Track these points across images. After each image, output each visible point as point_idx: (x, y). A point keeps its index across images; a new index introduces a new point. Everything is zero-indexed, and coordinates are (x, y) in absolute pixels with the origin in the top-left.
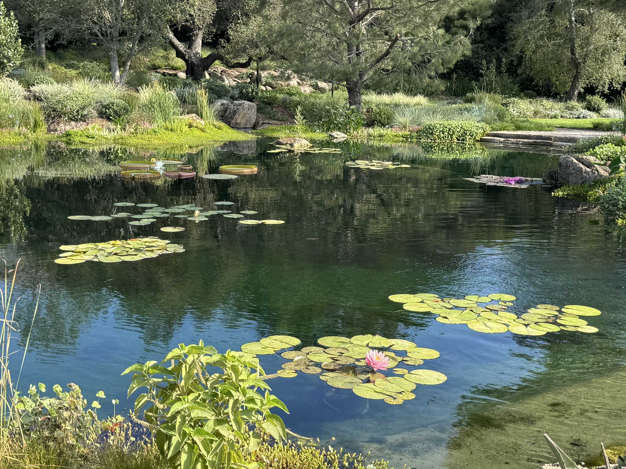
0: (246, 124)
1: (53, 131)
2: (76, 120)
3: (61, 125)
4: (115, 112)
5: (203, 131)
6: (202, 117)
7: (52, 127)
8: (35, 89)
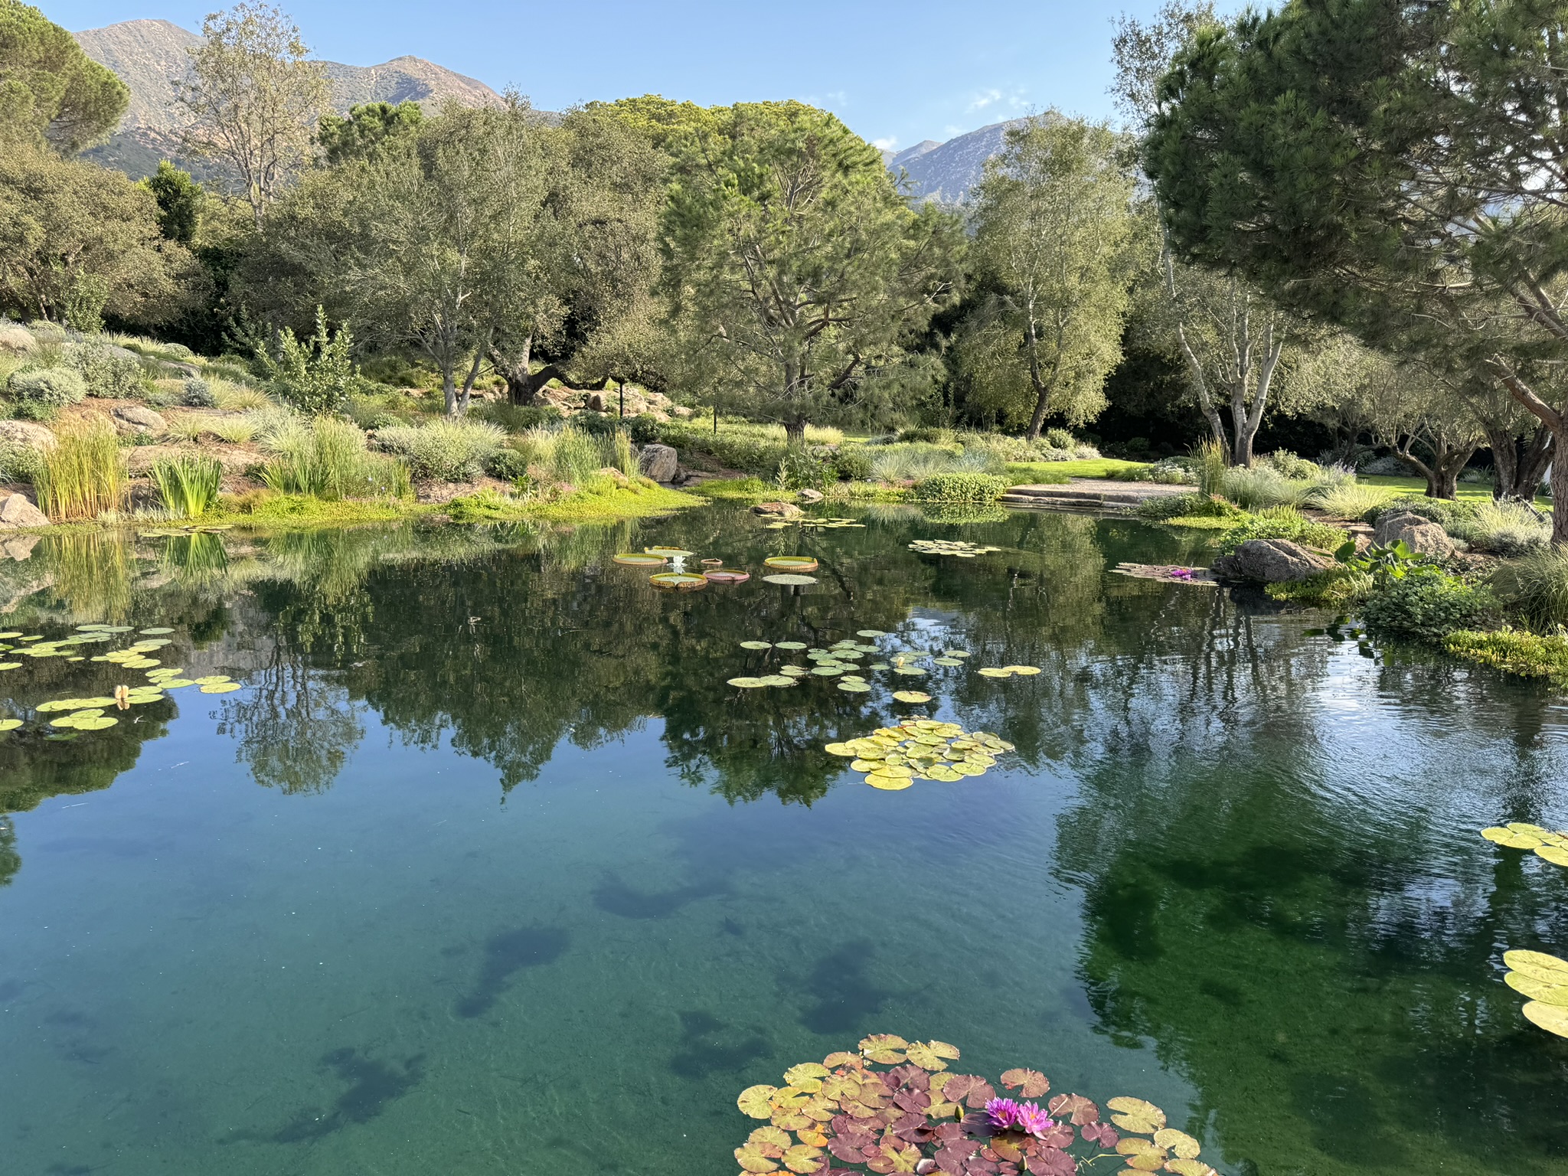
0: (663, 478)
1: (424, 497)
2: (456, 481)
3: (436, 488)
4: (509, 468)
5: (635, 493)
6: (623, 472)
7: (421, 492)
8: (383, 433)
